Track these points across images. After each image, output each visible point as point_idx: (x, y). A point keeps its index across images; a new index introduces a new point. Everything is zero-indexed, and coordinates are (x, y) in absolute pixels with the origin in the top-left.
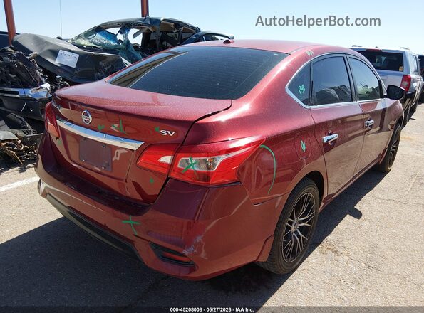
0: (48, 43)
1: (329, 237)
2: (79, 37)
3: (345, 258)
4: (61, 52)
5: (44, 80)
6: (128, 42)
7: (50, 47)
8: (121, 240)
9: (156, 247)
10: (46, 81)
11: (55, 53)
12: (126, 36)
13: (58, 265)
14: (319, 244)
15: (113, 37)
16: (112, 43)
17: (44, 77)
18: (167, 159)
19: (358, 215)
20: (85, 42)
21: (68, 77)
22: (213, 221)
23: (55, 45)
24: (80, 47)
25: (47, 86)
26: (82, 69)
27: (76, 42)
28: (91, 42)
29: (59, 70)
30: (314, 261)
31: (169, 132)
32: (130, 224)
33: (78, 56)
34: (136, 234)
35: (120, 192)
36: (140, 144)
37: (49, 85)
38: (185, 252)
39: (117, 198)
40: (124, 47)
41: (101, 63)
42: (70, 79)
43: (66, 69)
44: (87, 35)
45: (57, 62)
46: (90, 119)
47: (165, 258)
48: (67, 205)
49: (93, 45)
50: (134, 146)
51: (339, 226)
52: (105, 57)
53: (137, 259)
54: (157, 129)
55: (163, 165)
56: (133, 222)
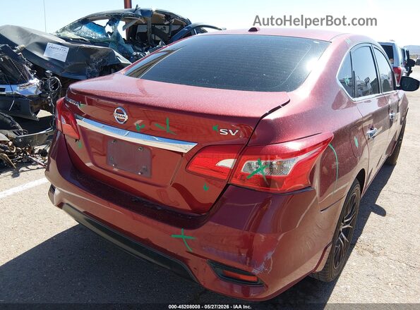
0: (34, 36)
1: (362, 237)
2: (64, 29)
3: (384, 258)
4: (49, 45)
5: (32, 75)
6: (118, 34)
7: (37, 40)
8: (168, 257)
9: (215, 265)
10: (35, 76)
11: (42, 46)
12: (116, 28)
13: (79, 284)
14: (355, 244)
15: (102, 29)
16: (100, 35)
17: (32, 72)
18: (228, 163)
19: (381, 212)
20: (71, 35)
21: (58, 72)
22: (280, 234)
23: (42, 38)
24: (67, 39)
25: (35, 81)
26: (73, 63)
27: (62, 34)
28: (78, 35)
29: (48, 64)
30: (354, 264)
31: (231, 131)
32: (181, 240)
33: (67, 49)
34: (191, 251)
35: (160, 201)
36: (192, 146)
37: (39, 81)
38: (255, 271)
39: (159, 208)
40: (114, 40)
41: (92, 57)
42: (60, 74)
43: (55, 63)
44: (73, 27)
45: (45, 56)
46: (126, 117)
47: (226, 278)
48: (82, 210)
49: (80, 37)
50: (185, 148)
51: (367, 224)
52: (96, 50)
53: (191, 279)
54: (215, 128)
55: (223, 169)
56: (185, 237)
